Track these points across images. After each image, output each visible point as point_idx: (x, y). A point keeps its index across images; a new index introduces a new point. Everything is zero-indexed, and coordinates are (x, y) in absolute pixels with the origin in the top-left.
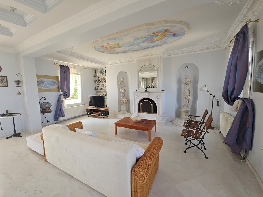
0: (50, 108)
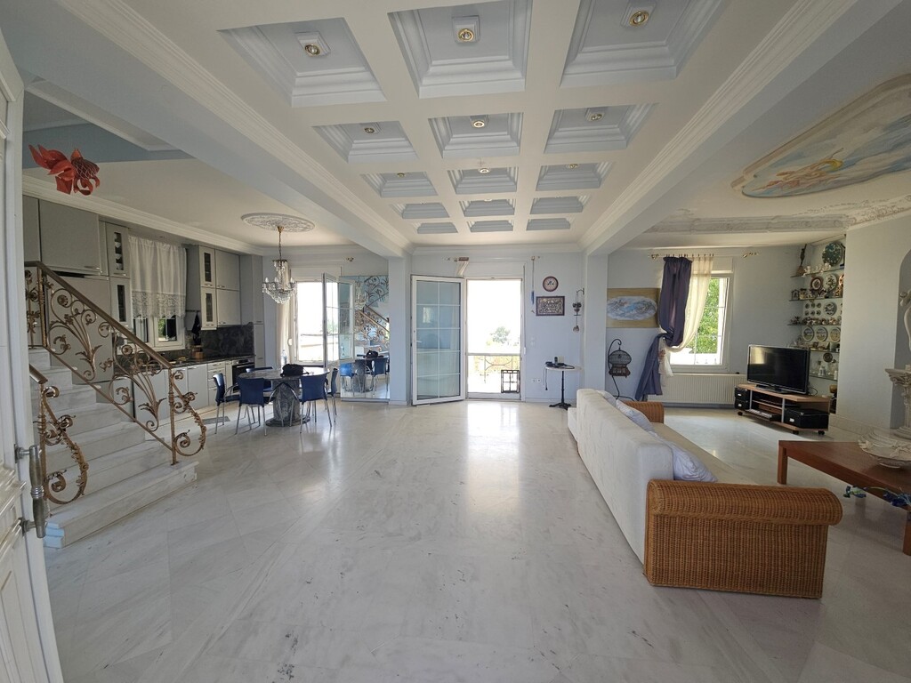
0: (628, 366)
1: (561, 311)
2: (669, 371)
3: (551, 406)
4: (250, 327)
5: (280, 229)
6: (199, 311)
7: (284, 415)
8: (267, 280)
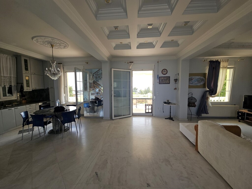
0: (195, 103)
1: (168, 82)
2: (210, 104)
3: (166, 119)
4: (48, 89)
5: (52, 46)
6: (23, 83)
7: (57, 128)
8: (47, 69)
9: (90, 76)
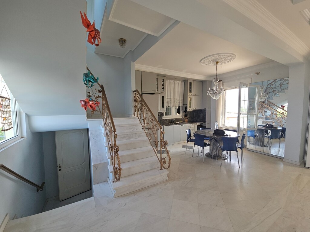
4: (205, 110)
5: (217, 63)
6: (187, 104)
7: (214, 153)
8: (209, 89)
9: (260, 92)
